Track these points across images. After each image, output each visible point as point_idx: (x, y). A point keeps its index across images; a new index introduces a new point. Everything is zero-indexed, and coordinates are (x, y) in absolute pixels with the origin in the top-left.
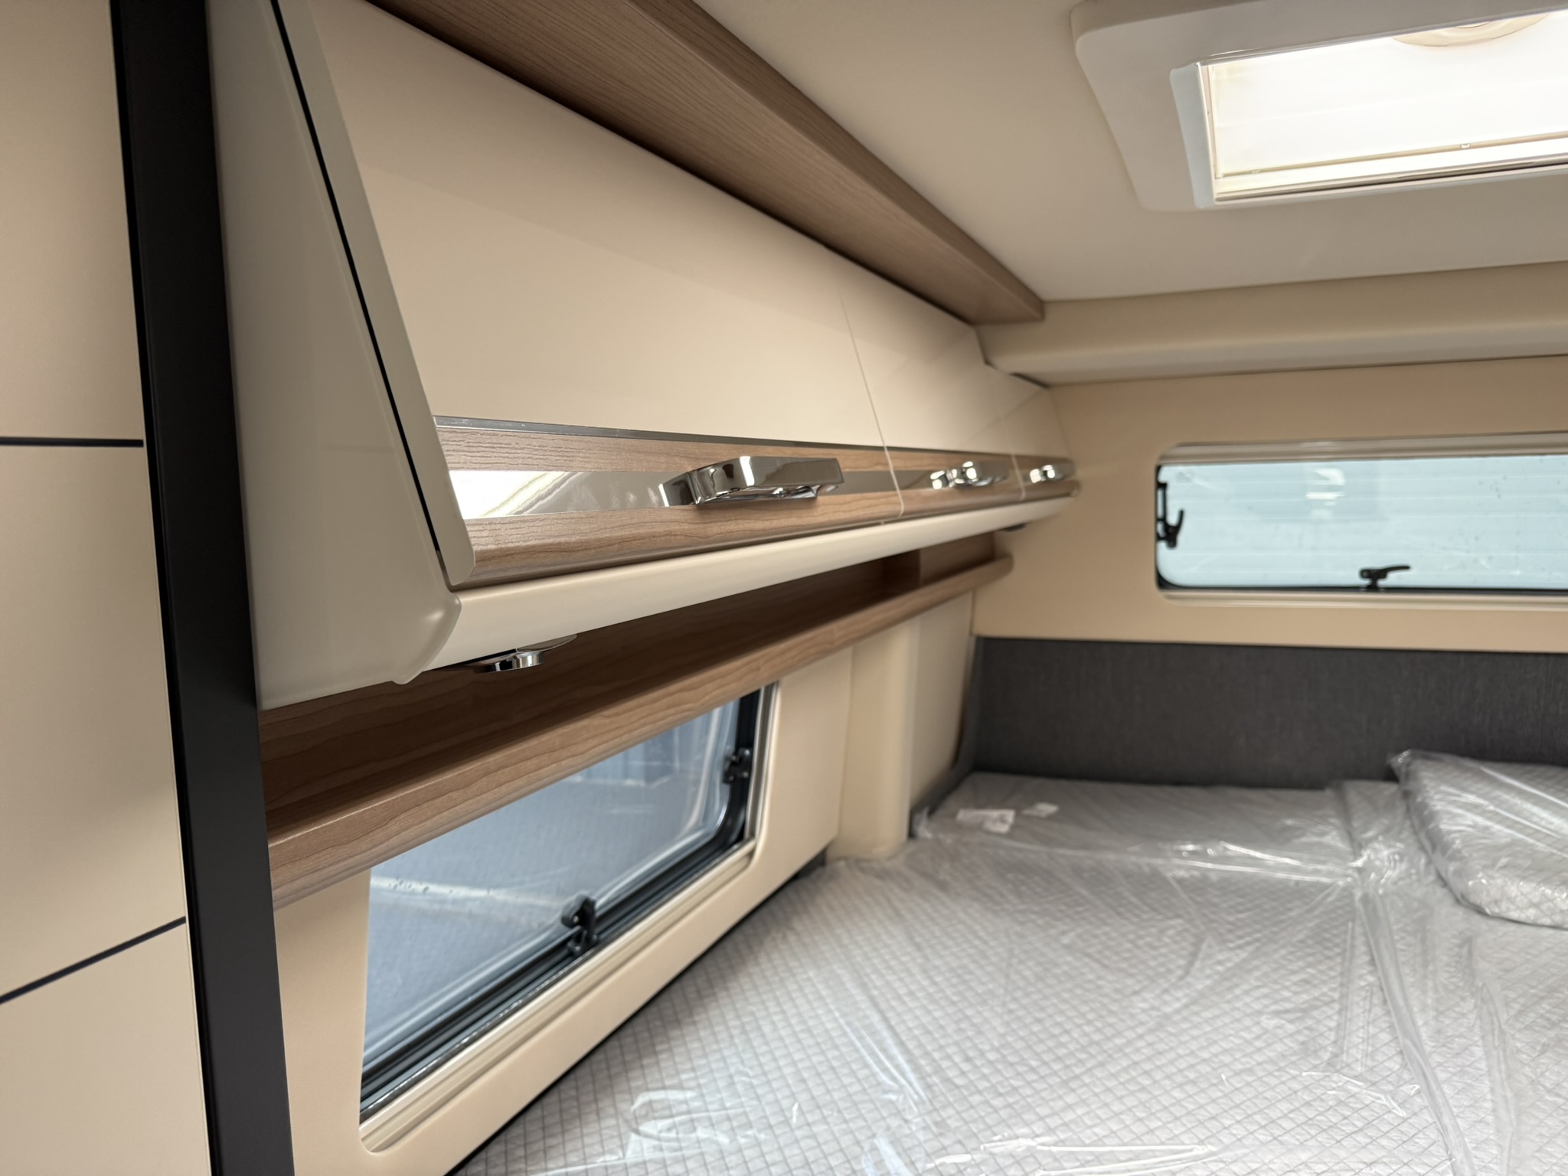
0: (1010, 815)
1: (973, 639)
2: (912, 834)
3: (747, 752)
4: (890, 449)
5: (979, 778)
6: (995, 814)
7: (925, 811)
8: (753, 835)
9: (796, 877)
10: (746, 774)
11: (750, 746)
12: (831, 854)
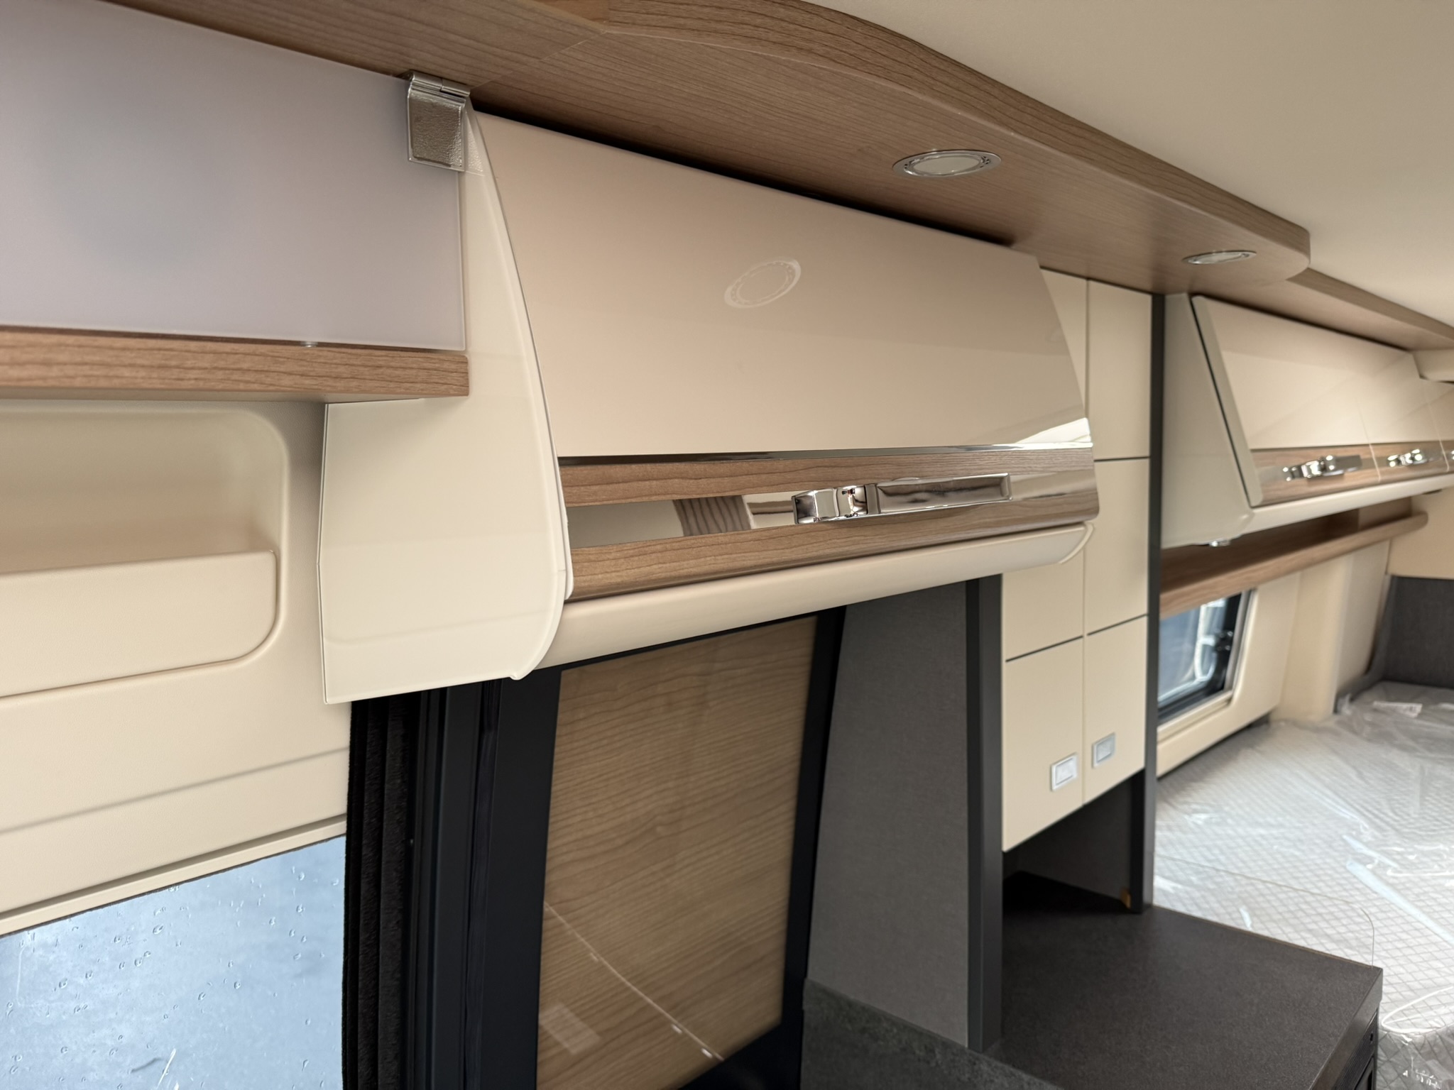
0: (1418, 708)
1: (1388, 578)
2: (1336, 711)
3: (1230, 634)
4: (1373, 444)
5: (1389, 685)
6: (1405, 706)
7: (1348, 698)
8: (1231, 688)
9: (1250, 727)
10: (1227, 648)
11: (1233, 629)
12: (1273, 717)
